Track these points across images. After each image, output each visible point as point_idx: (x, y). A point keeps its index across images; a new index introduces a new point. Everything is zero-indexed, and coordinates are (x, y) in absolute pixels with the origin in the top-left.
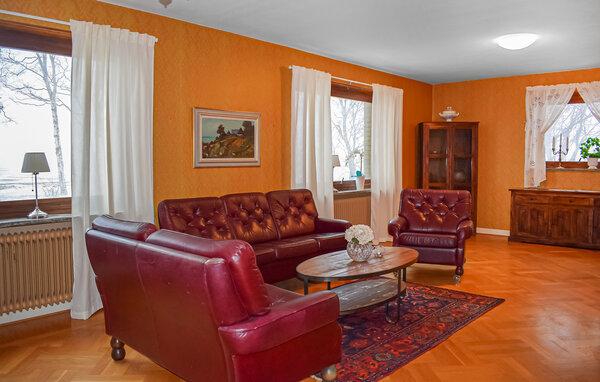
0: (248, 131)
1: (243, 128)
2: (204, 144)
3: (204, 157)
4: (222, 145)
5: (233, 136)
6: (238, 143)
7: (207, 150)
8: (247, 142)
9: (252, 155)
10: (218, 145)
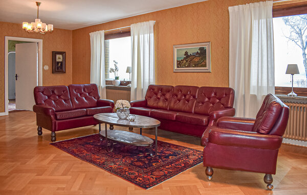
0: (203, 52)
1: (199, 52)
2: (178, 61)
3: (178, 67)
4: (187, 61)
5: (194, 56)
6: (196, 60)
7: (180, 64)
8: (202, 59)
9: (205, 66)
10: (185, 61)
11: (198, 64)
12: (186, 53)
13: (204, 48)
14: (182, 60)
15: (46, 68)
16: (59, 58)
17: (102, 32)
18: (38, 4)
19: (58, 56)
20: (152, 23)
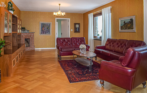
0: (132, 21)
1: (130, 21)
2: (121, 26)
4: (125, 26)
5: (128, 23)
6: (129, 25)
7: (122, 28)
8: (131, 25)
9: (133, 29)
10: (124, 26)
11: (130, 28)
12: (125, 22)
13: (132, 19)
14: (123, 26)
15: (72, 30)
16: (77, 26)
17: (92, 14)
18: (59, 5)
19: (76, 25)
20: (110, 8)
